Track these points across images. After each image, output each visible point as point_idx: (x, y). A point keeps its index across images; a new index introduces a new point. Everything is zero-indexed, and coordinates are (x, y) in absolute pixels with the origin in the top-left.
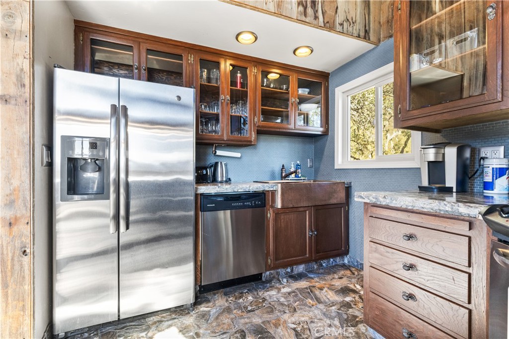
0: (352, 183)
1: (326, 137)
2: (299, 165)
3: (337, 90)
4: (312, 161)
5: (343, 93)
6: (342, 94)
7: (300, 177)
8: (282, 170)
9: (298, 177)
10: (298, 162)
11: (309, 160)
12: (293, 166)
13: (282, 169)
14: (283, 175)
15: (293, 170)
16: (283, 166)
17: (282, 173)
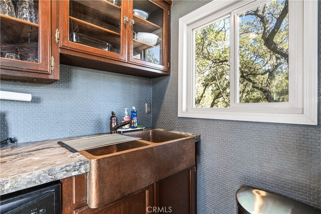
0: (201, 137)
1: (167, 78)
2: (134, 112)
3: (181, 20)
4: (149, 106)
5: (188, 25)
6: (186, 26)
7: (136, 127)
8: (111, 119)
9: (134, 127)
10: (134, 108)
11: (146, 104)
12: (126, 113)
13: (112, 117)
14: (113, 126)
15: (126, 118)
16: (113, 113)
17: (111, 123)
